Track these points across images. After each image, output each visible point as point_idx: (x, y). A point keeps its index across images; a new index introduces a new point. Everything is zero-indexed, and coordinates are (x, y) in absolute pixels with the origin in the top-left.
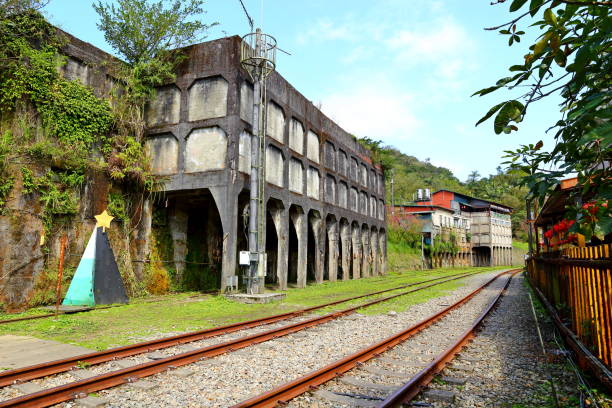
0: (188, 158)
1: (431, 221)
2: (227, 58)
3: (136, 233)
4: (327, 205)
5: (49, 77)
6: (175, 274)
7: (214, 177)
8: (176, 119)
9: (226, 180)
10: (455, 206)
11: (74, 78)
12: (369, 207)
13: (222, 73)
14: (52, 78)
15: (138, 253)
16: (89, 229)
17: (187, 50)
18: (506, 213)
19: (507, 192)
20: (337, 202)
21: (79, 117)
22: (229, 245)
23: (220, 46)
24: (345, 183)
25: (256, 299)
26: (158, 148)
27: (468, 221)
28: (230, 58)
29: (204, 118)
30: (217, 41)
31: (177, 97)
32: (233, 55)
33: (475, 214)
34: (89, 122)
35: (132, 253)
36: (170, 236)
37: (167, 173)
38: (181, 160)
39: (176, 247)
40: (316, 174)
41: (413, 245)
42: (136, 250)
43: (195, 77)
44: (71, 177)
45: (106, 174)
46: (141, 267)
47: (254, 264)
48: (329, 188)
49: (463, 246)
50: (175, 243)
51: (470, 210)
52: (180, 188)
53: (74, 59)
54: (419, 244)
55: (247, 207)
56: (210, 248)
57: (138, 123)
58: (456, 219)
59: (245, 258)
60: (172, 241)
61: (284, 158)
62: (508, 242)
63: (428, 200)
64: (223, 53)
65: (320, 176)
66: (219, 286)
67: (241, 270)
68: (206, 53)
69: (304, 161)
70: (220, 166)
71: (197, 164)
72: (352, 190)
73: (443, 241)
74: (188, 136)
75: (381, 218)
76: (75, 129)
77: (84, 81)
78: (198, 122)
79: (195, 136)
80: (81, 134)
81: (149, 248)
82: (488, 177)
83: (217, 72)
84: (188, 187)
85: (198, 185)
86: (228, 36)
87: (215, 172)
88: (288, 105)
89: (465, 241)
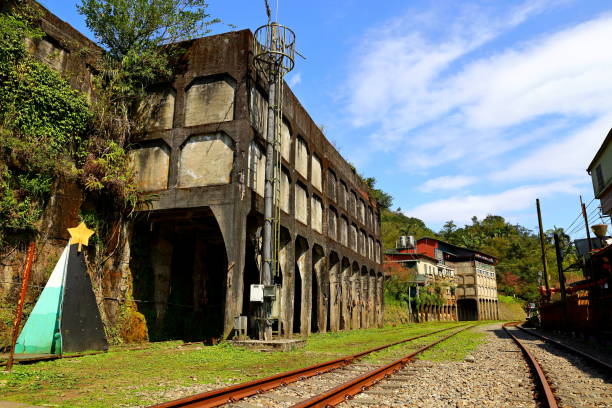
0: (183, 171)
1: (417, 270)
2: (236, 55)
3: (110, 262)
4: (330, 240)
5: (15, 52)
6: (155, 318)
7: (217, 193)
8: (169, 124)
9: (233, 197)
10: (439, 255)
11: (46, 60)
12: (367, 247)
13: (229, 71)
14: (18, 55)
15: (112, 289)
16: (53, 252)
17: (185, 44)
18: (490, 263)
19: (485, 242)
20: (339, 238)
21: (49, 108)
22: (236, 276)
23: (227, 41)
24: (346, 219)
25: (275, 345)
26: (144, 159)
27: (452, 272)
28: (239, 55)
29: (206, 122)
30: (223, 35)
31: (171, 100)
32: (243, 51)
33: (459, 264)
34: (62, 116)
35: (105, 289)
36: (151, 271)
37: (155, 188)
38: (173, 172)
39: (159, 284)
40: (319, 204)
41: (397, 297)
42: (110, 285)
43: (195, 75)
44: (33, 182)
45: (79, 183)
46: (115, 307)
47: (268, 300)
48: (331, 221)
49: (448, 298)
50: (157, 278)
51: (453, 260)
52: (172, 206)
53: (49, 38)
54: (404, 295)
55: (259, 229)
56: (196, 287)
57: (124, 124)
58: (440, 270)
59: (257, 294)
60: (154, 276)
61: (290, 181)
62: (493, 295)
63: (412, 248)
64: (230, 48)
65: (323, 208)
66: (221, 330)
67: (250, 308)
68: (209, 49)
69: (309, 187)
70: (225, 180)
71: (195, 177)
72: (352, 227)
73: (429, 293)
74: (184, 144)
75: (378, 261)
76: (43, 124)
77: (58, 66)
78: (197, 127)
79: (192, 145)
80: (50, 130)
81: (125, 284)
82: (464, 227)
83: (223, 70)
84: (182, 204)
85: (195, 203)
86: (236, 30)
87: (219, 187)
88: (294, 120)
89: (449, 292)
